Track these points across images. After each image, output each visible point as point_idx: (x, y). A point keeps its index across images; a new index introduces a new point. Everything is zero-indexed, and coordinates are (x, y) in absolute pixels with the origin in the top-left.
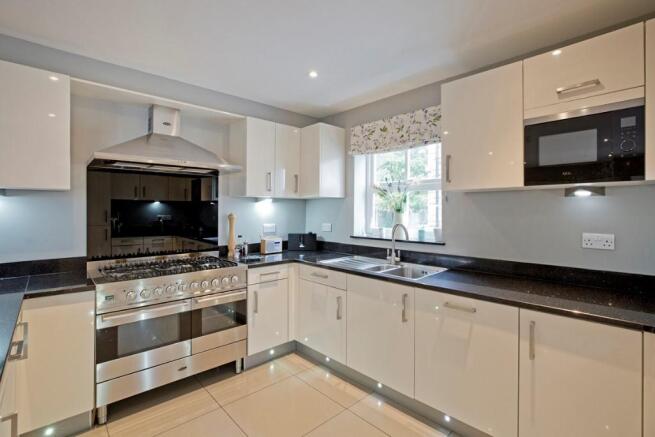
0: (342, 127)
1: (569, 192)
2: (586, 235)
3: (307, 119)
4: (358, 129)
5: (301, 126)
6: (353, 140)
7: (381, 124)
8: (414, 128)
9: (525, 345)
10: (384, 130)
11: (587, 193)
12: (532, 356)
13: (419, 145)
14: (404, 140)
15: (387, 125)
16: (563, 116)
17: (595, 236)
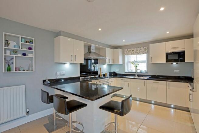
0: (122, 49)
1: (172, 64)
2: (175, 71)
3: (115, 47)
4: (126, 50)
5: (114, 49)
6: (125, 52)
7: (132, 49)
8: (141, 51)
9: (168, 87)
10: (133, 50)
11: (175, 64)
12: (169, 88)
13: (142, 54)
14: (138, 53)
15: (134, 50)
16: (170, 52)
17: (176, 71)
